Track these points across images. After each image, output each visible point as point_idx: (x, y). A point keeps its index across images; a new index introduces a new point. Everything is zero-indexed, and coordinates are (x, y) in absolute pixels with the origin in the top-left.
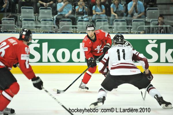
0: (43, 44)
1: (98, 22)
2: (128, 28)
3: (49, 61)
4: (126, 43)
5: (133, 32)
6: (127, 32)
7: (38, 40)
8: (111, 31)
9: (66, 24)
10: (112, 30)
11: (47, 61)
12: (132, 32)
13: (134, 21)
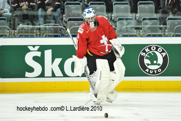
0: (46, 51)
1: (119, 21)
2: (161, 29)
3: (53, 75)
4: (159, 49)
5: (168, 35)
6: (160, 34)
7: (39, 47)
8: (138, 33)
9: (76, 24)
10: (140, 31)
11: (51, 76)
12: (166, 34)
13: (170, 19)
